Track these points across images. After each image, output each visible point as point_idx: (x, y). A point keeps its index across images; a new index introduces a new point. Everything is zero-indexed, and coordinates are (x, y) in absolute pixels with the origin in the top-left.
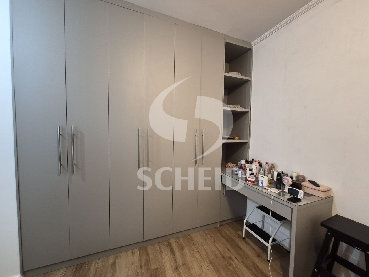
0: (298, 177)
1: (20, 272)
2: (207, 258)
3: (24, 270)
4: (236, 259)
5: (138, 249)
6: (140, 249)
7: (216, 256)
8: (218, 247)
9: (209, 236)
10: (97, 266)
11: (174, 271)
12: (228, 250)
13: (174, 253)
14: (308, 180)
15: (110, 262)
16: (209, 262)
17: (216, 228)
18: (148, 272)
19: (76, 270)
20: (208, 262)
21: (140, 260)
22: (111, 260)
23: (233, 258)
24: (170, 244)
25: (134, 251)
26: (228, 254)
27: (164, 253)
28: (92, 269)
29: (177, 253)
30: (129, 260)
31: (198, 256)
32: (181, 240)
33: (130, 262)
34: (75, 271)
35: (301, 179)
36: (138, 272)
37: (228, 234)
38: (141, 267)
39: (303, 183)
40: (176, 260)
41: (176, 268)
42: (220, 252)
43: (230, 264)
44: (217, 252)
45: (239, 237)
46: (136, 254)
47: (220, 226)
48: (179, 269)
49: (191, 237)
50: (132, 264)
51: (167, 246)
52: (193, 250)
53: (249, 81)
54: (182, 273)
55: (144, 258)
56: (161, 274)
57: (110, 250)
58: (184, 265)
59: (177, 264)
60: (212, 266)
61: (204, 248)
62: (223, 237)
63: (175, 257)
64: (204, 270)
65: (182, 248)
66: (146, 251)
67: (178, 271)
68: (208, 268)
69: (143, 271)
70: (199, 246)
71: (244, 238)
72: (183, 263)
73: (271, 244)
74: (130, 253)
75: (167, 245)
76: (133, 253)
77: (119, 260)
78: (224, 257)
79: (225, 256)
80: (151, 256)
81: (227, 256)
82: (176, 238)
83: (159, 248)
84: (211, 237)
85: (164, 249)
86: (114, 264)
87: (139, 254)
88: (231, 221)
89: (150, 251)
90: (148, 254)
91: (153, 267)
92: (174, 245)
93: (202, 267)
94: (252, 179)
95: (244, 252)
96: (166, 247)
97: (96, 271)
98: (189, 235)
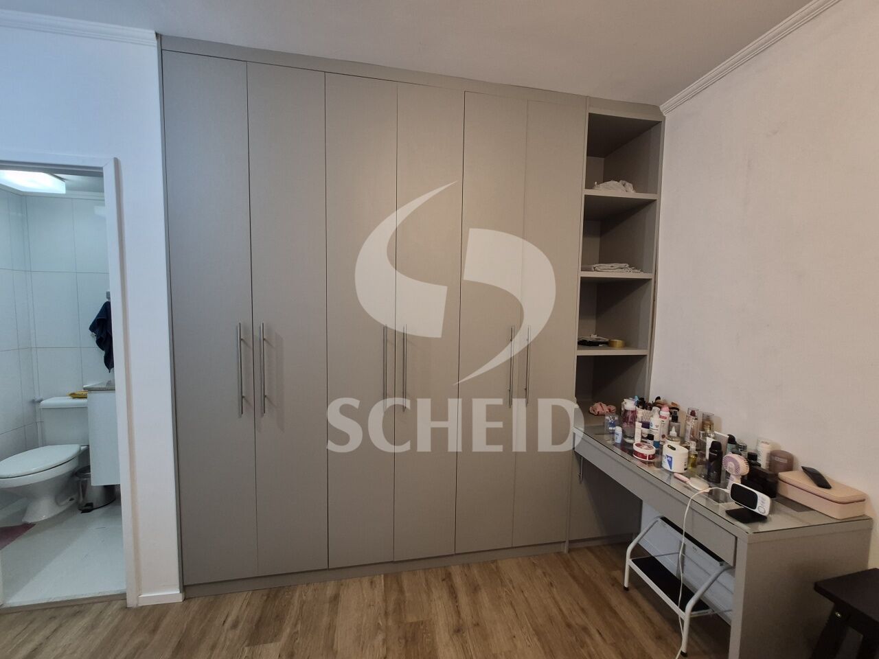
0: (772, 455)
1: (178, 586)
2: (529, 621)
3: (185, 584)
4: (600, 634)
5: (382, 576)
6: (386, 576)
7: (551, 619)
8: (558, 598)
9: (539, 572)
10: (304, 597)
11: (453, 635)
12: (583, 610)
13: (456, 597)
14: (803, 468)
15: (328, 593)
16: (534, 630)
17: (559, 554)
18: (399, 627)
19: (268, 597)
20: (531, 629)
21: (385, 600)
22: (330, 590)
23: (593, 631)
24: (448, 577)
25: (375, 579)
26: (578, 620)
27: (435, 594)
28: (296, 601)
29: (463, 599)
30: (363, 594)
31: (508, 611)
32: (475, 571)
33: (366, 601)
34: (267, 599)
35: (781, 464)
36: (379, 624)
37: (587, 572)
38: (386, 614)
39: (783, 475)
40: (458, 613)
41: (458, 630)
42: (561, 610)
43: (583, 644)
44: (555, 611)
45: (613, 585)
46: (378, 586)
47: (570, 551)
48: (463, 633)
49: (497, 568)
50: (370, 606)
51: (443, 580)
52: (500, 597)
53: (651, 202)
54: (469, 641)
55: (393, 597)
56: (425, 636)
57: (328, 569)
58: (475, 625)
59: (461, 622)
60: (539, 639)
61: (526, 595)
62: (574, 577)
63: (457, 607)
64: (519, 645)
65: (474, 589)
66: (398, 583)
67: (462, 636)
68: (528, 643)
69: (390, 623)
70: (513, 591)
71: (626, 589)
72: (474, 622)
73: (691, 615)
74: (366, 581)
75: (444, 577)
76: (372, 582)
77: (345, 592)
78: (569, 626)
79: (573, 623)
80: (407, 595)
81: (577, 624)
82: (463, 565)
83: (427, 581)
84: (545, 576)
85: (437, 585)
86: (336, 598)
87: (383, 587)
88: (598, 543)
89: (405, 583)
90: (401, 591)
91: (411, 618)
92: (458, 581)
93: (514, 637)
94: (648, 451)
95: (622, 622)
96: (440, 580)
97: (301, 608)
98: (492, 563)
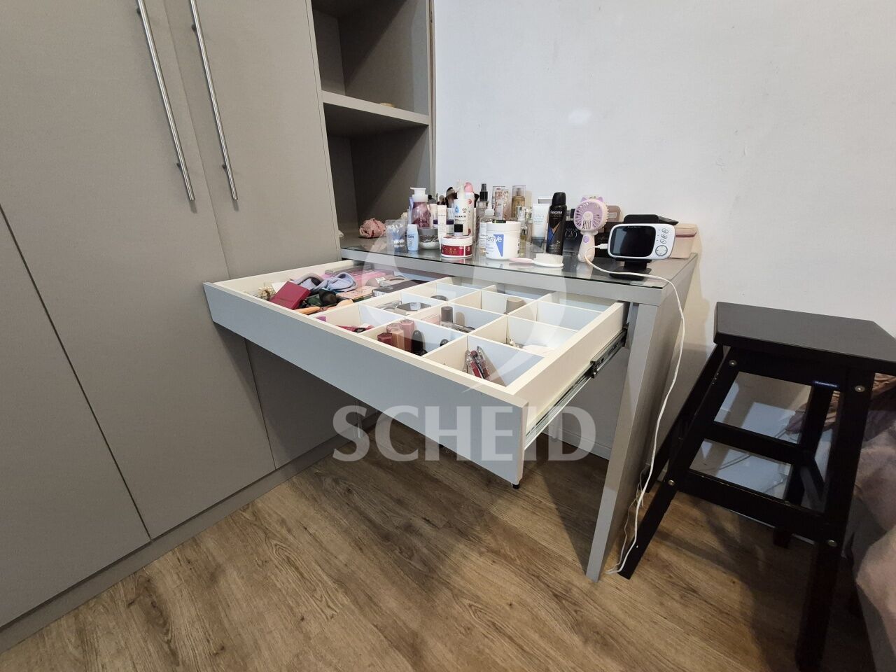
2: (324, 571)
4: (428, 521)
8: (363, 506)
12: (400, 502)
13: (164, 624)
16: (335, 581)
24: (144, 590)
26: (398, 519)
29: (185, 614)
32: (210, 543)
42: (370, 521)
43: (411, 552)
49: (254, 514)
51: (131, 604)
52: (264, 563)
58: (216, 654)
60: (347, 591)
61: (311, 531)
65: (211, 577)
68: (329, 612)
70: (291, 538)
72: (214, 650)
78: (385, 537)
79: (390, 529)
81: (397, 528)
85: (113, 625)
93: (302, 619)
98: (244, 511)
